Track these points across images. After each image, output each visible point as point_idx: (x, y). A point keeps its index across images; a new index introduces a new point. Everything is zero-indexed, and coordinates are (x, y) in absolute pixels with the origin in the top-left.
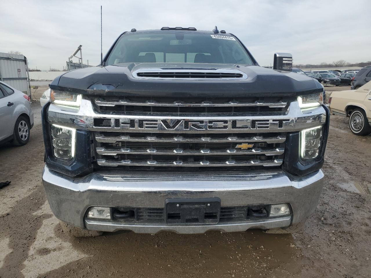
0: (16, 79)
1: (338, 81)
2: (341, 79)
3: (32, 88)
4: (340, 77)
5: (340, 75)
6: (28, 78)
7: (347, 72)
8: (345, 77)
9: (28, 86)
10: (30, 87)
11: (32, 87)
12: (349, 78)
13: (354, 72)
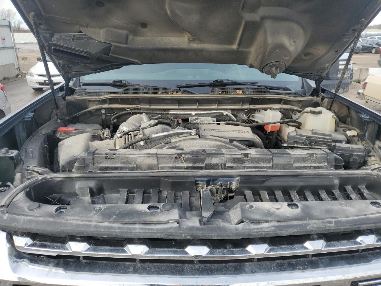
0: (7, 48)
1: (359, 48)
2: (363, 46)
3: (20, 59)
4: (362, 43)
5: (361, 41)
6: (14, 47)
7: (368, 38)
8: (366, 44)
9: (16, 56)
10: (17, 57)
11: (20, 57)
12: (371, 45)
13: (376, 37)
